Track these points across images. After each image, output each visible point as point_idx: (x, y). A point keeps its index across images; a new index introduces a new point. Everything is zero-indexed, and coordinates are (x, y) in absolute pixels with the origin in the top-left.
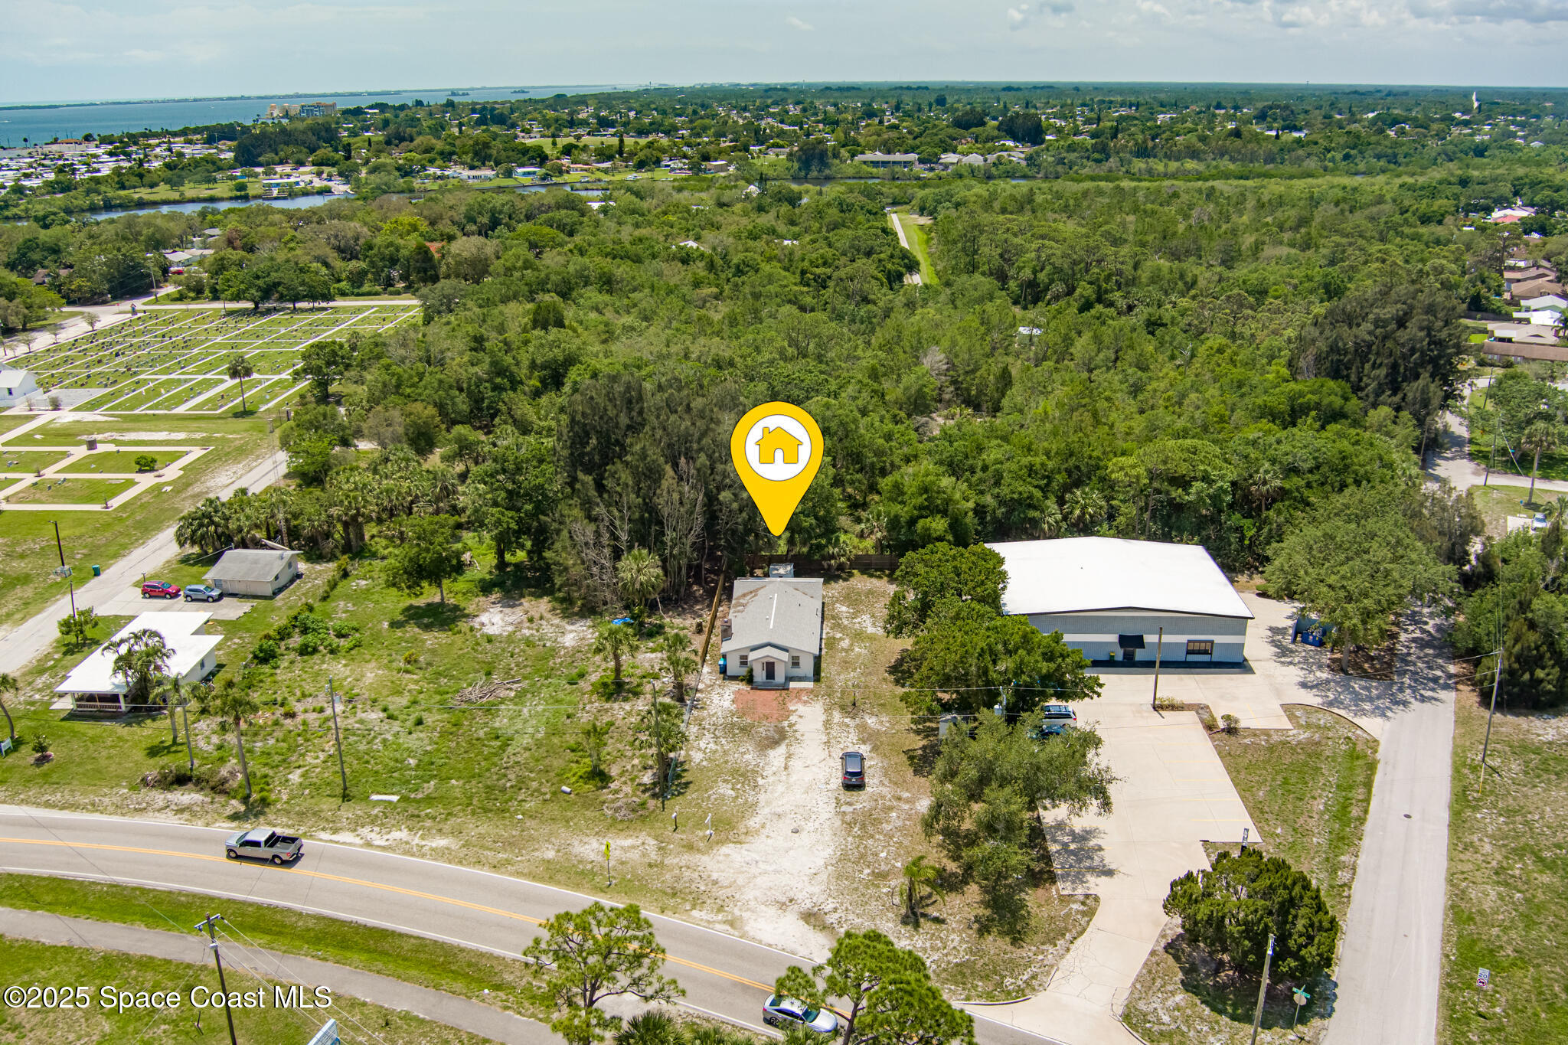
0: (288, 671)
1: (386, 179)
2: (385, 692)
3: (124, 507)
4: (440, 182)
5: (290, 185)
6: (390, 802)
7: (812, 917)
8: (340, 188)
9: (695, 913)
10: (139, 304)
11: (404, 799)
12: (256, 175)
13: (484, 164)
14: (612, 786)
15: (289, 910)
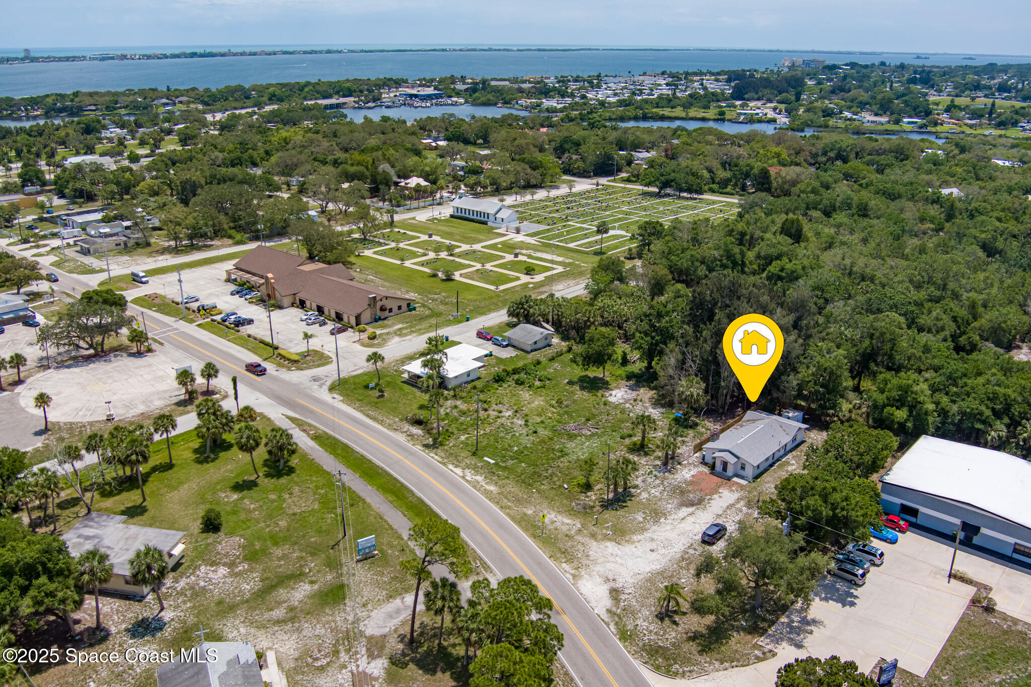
0: (502, 390)
1: (811, 117)
2: (535, 413)
3: (504, 290)
4: (848, 122)
5: (752, 115)
6: (489, 463)
7: (615, 593)
8: (783, 120)
9: (564, 565)
10: (603, 181)
11: (496, 464)
12: (735, 107)
13: (885, 113)
14: (589, 494)
15: (411, 491)
